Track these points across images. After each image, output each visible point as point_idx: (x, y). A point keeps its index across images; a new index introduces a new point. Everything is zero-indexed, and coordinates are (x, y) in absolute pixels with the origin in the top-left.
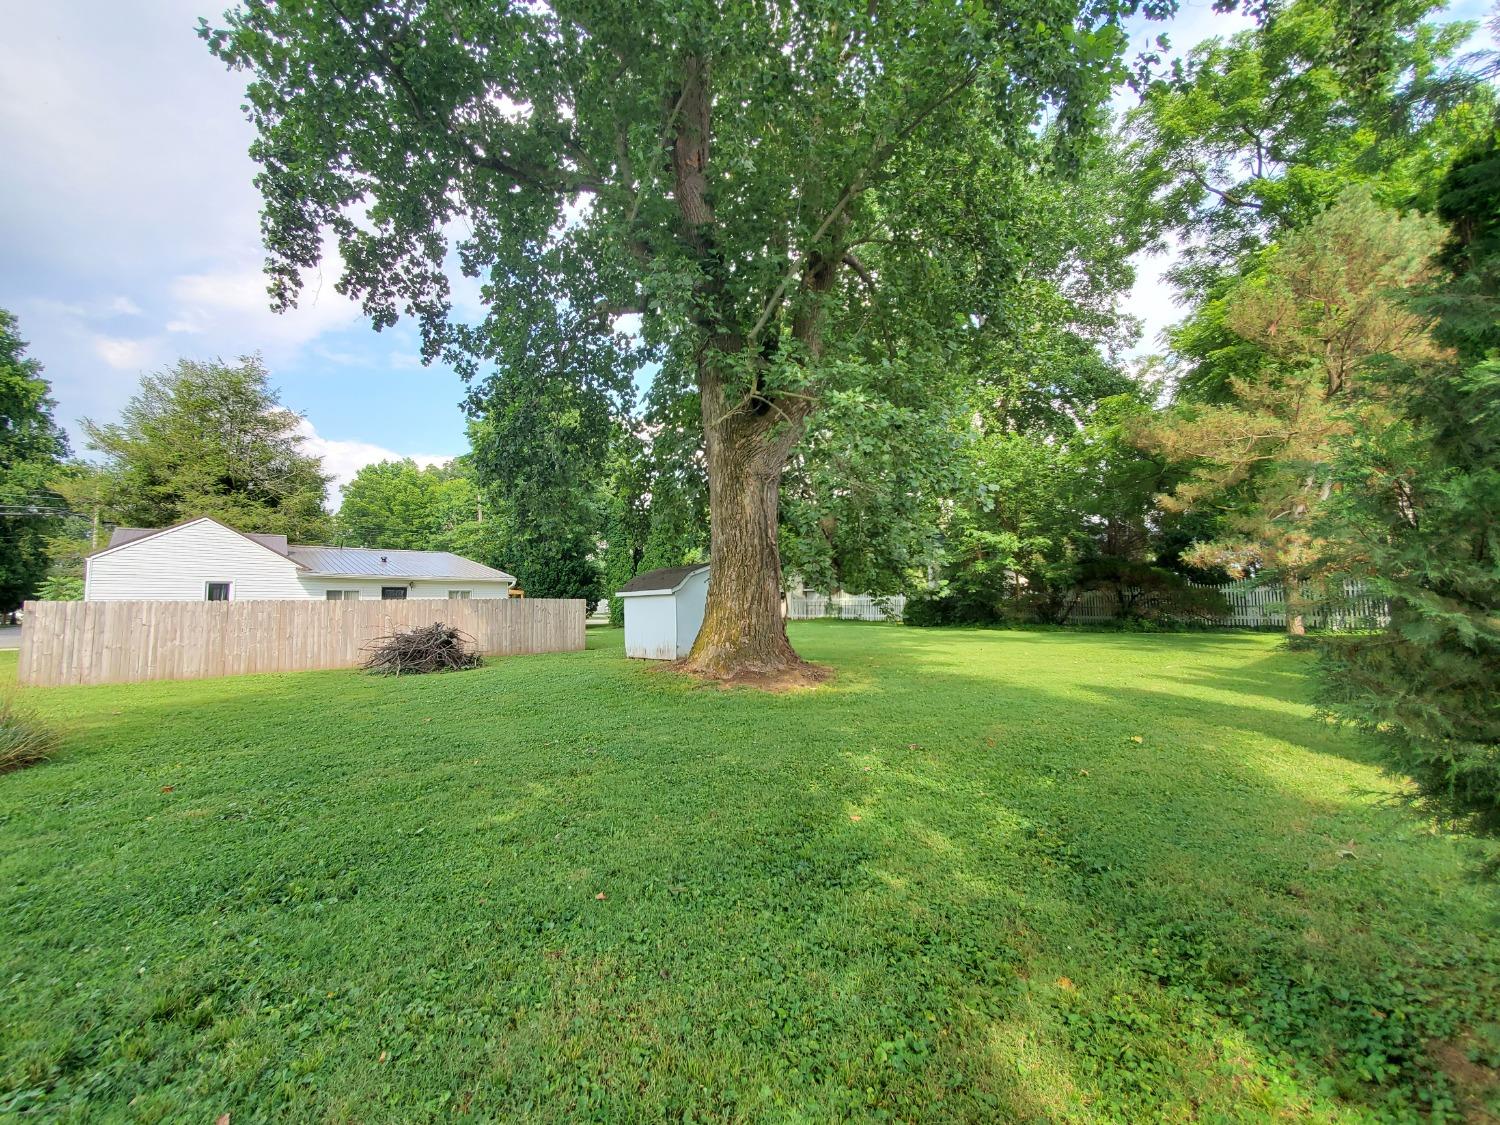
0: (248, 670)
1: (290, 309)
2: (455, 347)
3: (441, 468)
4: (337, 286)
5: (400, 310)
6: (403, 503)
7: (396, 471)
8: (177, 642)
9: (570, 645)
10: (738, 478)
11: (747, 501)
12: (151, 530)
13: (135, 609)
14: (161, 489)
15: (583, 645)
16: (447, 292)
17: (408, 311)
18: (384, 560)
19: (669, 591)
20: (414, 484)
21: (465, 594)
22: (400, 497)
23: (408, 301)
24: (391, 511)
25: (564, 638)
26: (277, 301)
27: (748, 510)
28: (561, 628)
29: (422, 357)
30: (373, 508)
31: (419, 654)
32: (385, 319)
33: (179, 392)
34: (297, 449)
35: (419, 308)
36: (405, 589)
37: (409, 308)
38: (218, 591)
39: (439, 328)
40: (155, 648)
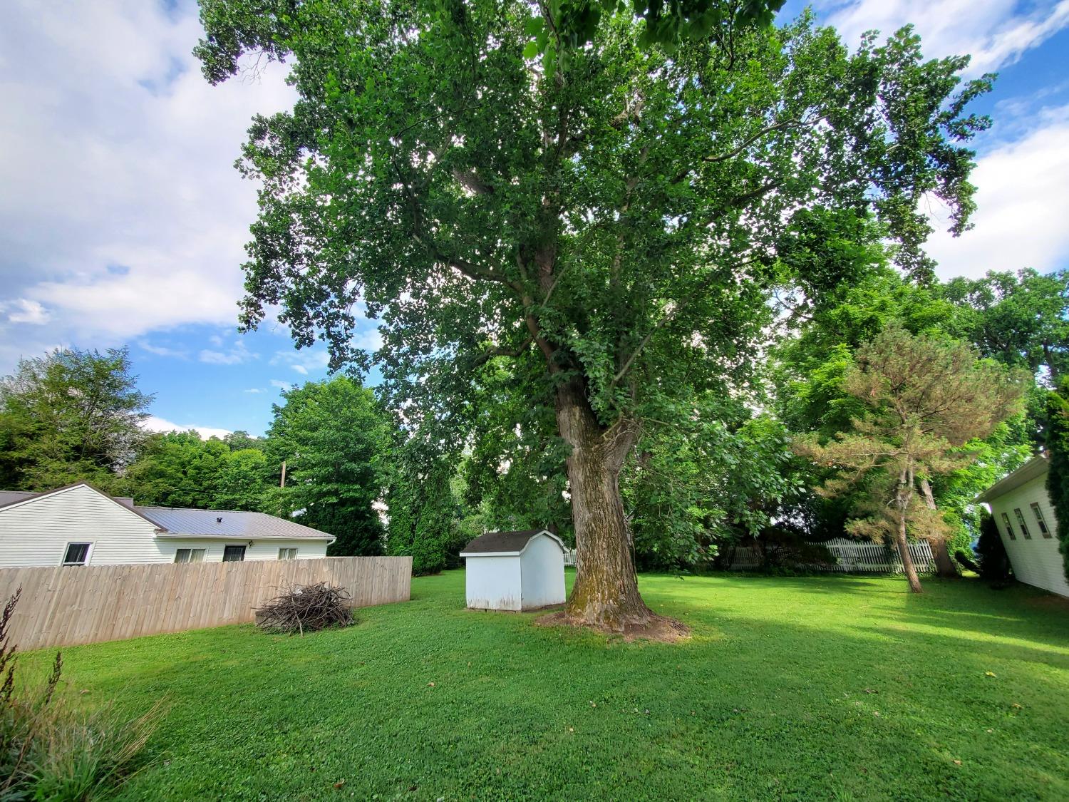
0: (135, 632)
1: (252, 330)
2: (355, 365)
3: (222, 438)
4: (279, 317)
5: (316, 337)
6: (196, 468)
7: (182, 439)
8: (76, 607)
9: (399, 597)
10: (597, 473)
11: (605, 489)
12: (32, 493)
13: (45, 575)
14: (16, 455)
15: (408, 596)
16: (352, 327)
17: (322, 336)
18: (219, 520)
19: (517, 553)
20: (209, 452)
21: (293, 551)
22: (196, 462)
23: (323, 330)
24: (185, 473)
25: (394, 590)
26: (244, 325)
27: (606, 496)
28: (393, 580)
29: (329, 369)
30: (170, 470)
31: (315, 612)
32: (306, 341)
33: (50, 372)
34: (140, 424)
35: (329, 335)
36: (244, 547)
37: (323, 335)
38: (76, 552)
39: (342, 350)
40: (54, 613)
